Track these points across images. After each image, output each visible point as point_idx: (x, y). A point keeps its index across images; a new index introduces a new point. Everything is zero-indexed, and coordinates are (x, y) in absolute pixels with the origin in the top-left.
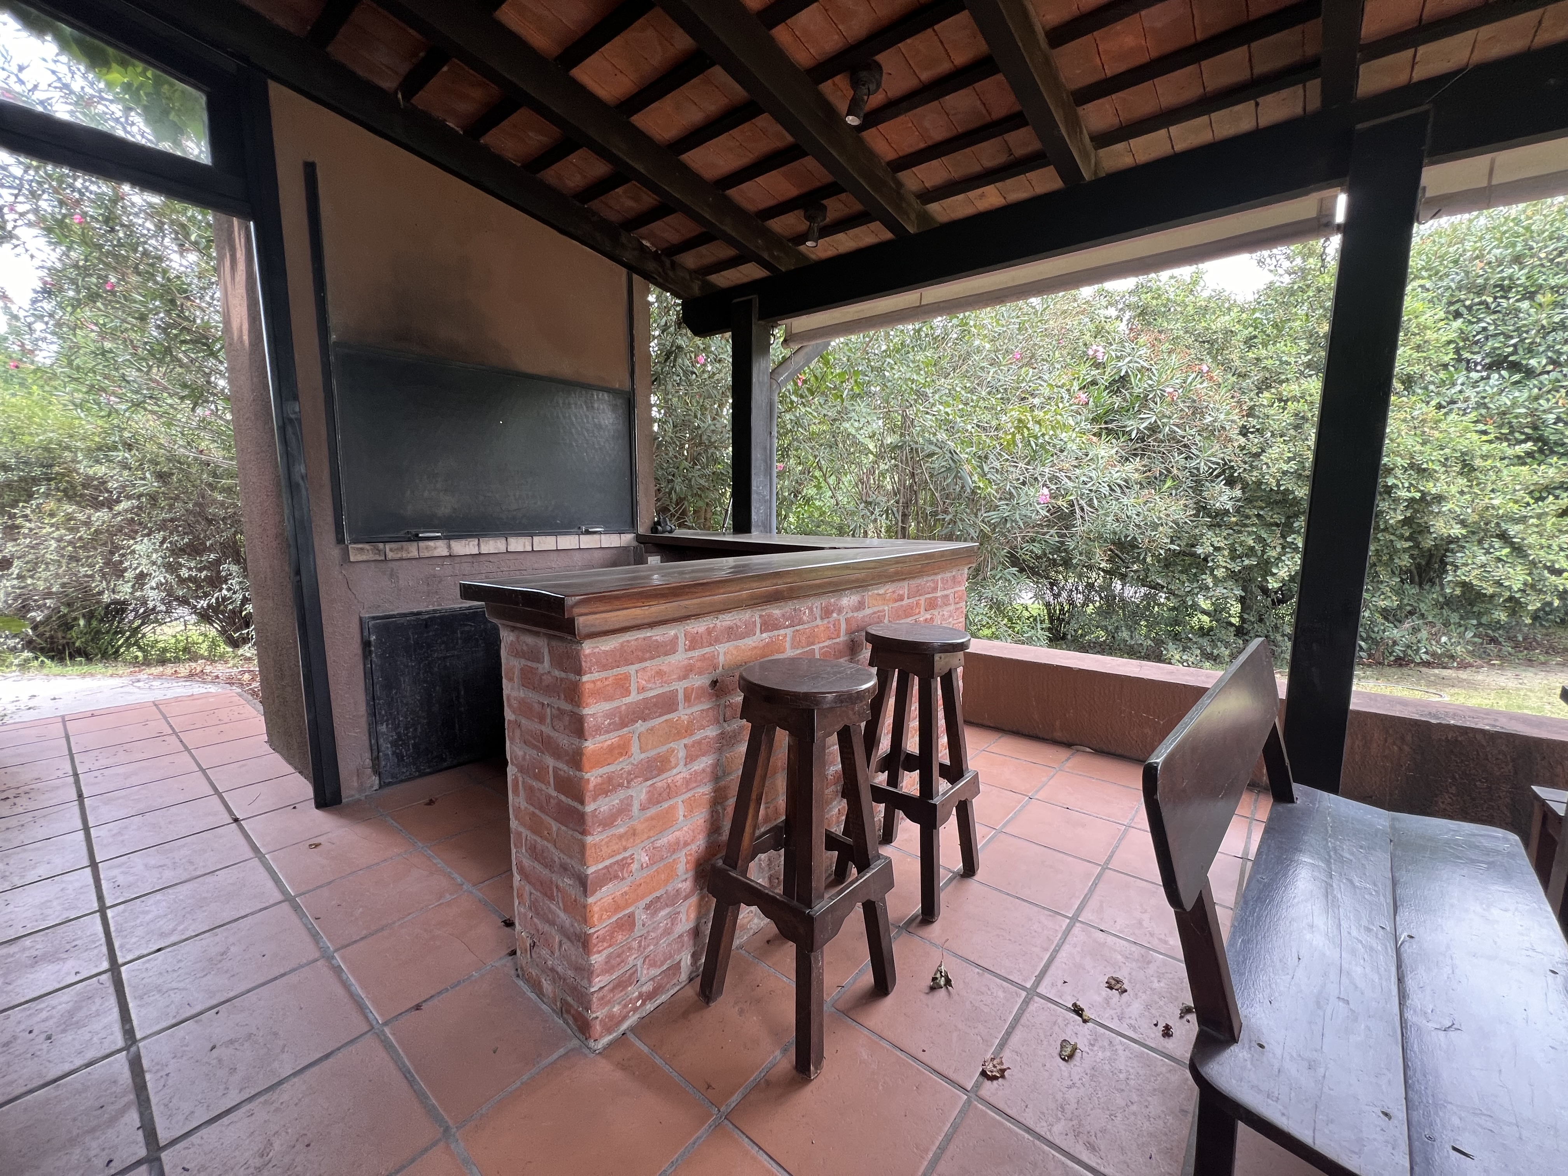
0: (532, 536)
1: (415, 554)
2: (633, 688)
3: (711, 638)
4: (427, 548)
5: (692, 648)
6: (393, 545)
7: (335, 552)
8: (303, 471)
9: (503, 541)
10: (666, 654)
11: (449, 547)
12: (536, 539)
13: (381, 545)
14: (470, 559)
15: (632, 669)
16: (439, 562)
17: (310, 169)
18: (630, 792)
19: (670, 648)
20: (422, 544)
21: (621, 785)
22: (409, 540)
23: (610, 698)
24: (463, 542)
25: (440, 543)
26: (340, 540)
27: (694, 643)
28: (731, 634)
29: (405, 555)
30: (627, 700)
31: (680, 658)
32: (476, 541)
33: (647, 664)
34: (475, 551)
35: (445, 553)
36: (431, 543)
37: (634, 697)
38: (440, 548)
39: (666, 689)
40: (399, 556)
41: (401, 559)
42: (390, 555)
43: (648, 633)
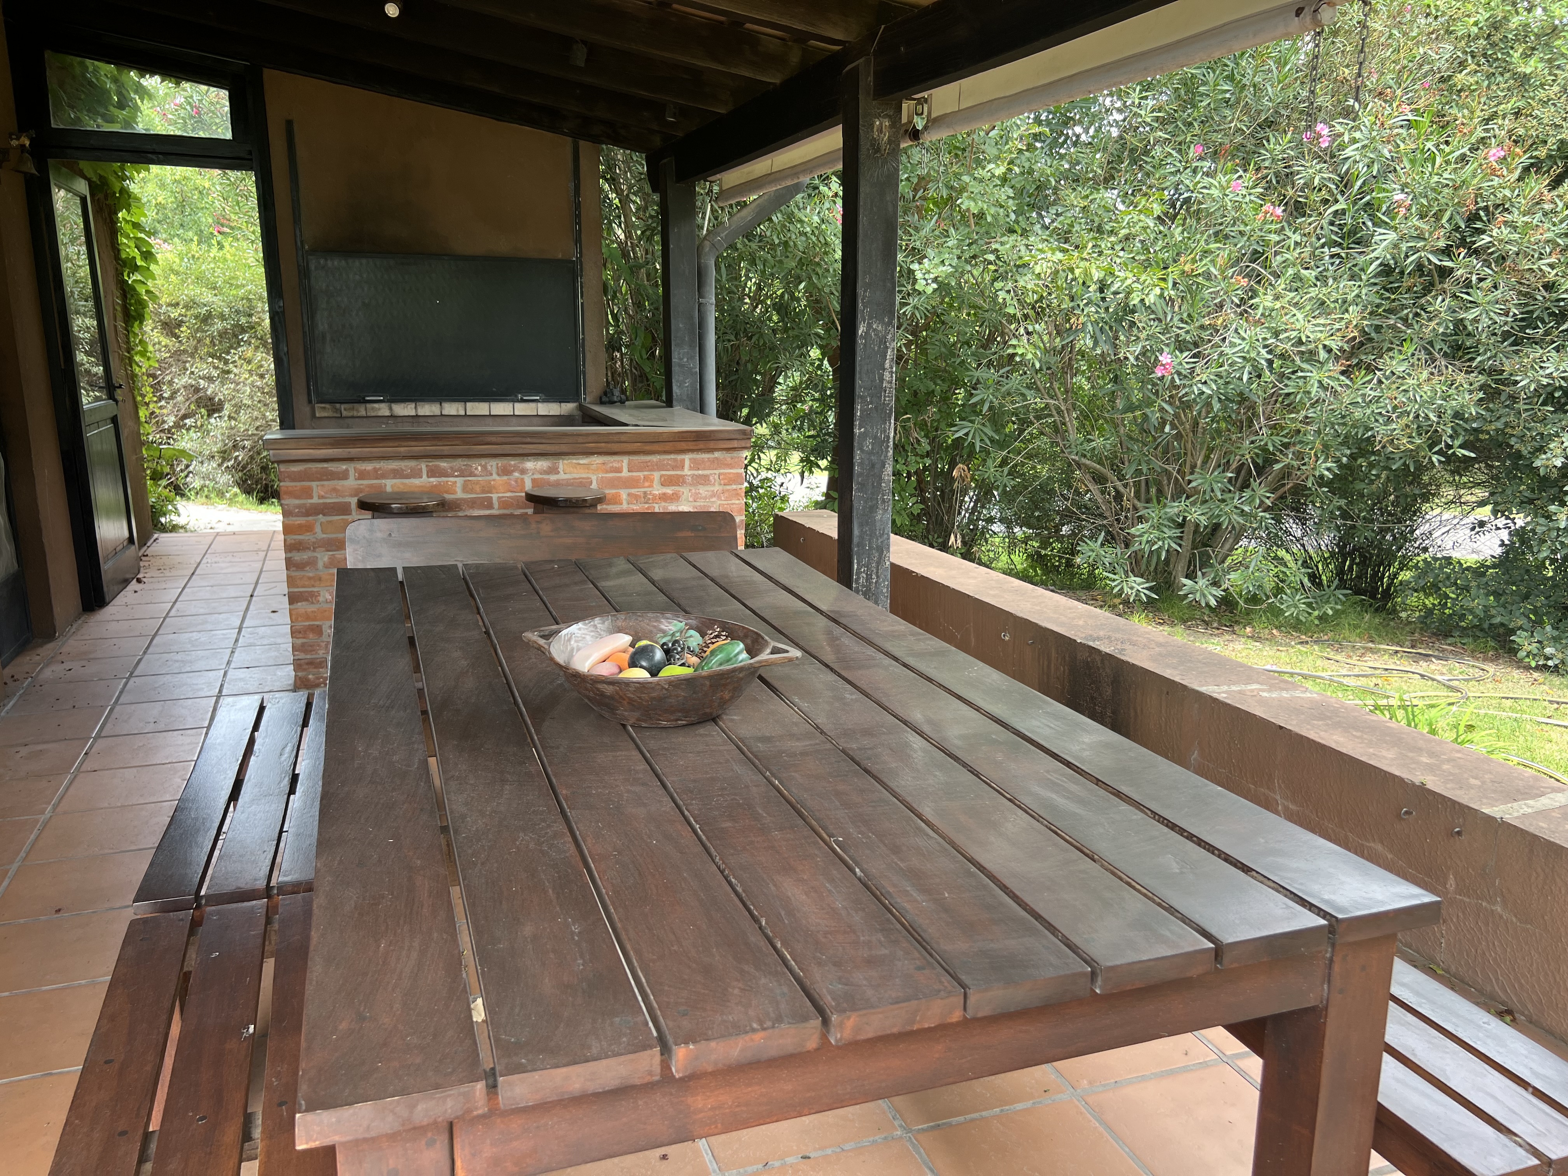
0: (465, 401)
1: (363, 413)
2: (315, 495)
3: (377, 474)
4: (373, 408)
5: (359, 478)
6: (346, 406)
7: (307, 409)
8: (286, 349)
9: (438, 406)
10: (339, 479)
11: (391, 409)
12: (469, 405)
13: (338, 406)
14: (410, 420)
15: (314, 484)
16: (385, 420)
17: (289, 124)
18: (315, 554)
19: (344, 476)
20: (368, 406)
21: (309, 549)
22: (359, 402)
23: (297, 497)
24: (402, 405)
25: (383, 405)
26: (310, 402)
27: (362, 475)
28: (397, 474)
29: (355, 414)
30: (310, 501)
31: (351, 482)
32: (413, 405)
33: (326, 483)
34: (413, 413)
35: (387, 413)
36: (376, 405)
37: (315, 500)
38: (383, 410)
39: (340, 500)
40: (350, 414)
41: (353, 417)
42: (345, 413)
43: (325, 465)
